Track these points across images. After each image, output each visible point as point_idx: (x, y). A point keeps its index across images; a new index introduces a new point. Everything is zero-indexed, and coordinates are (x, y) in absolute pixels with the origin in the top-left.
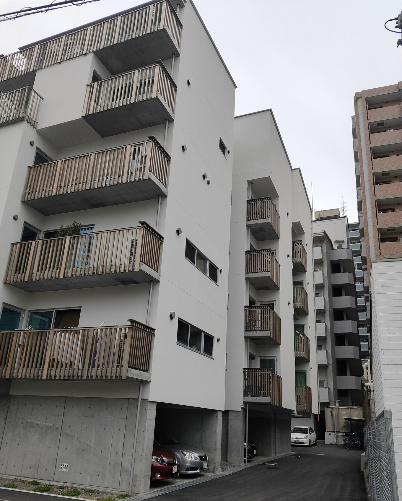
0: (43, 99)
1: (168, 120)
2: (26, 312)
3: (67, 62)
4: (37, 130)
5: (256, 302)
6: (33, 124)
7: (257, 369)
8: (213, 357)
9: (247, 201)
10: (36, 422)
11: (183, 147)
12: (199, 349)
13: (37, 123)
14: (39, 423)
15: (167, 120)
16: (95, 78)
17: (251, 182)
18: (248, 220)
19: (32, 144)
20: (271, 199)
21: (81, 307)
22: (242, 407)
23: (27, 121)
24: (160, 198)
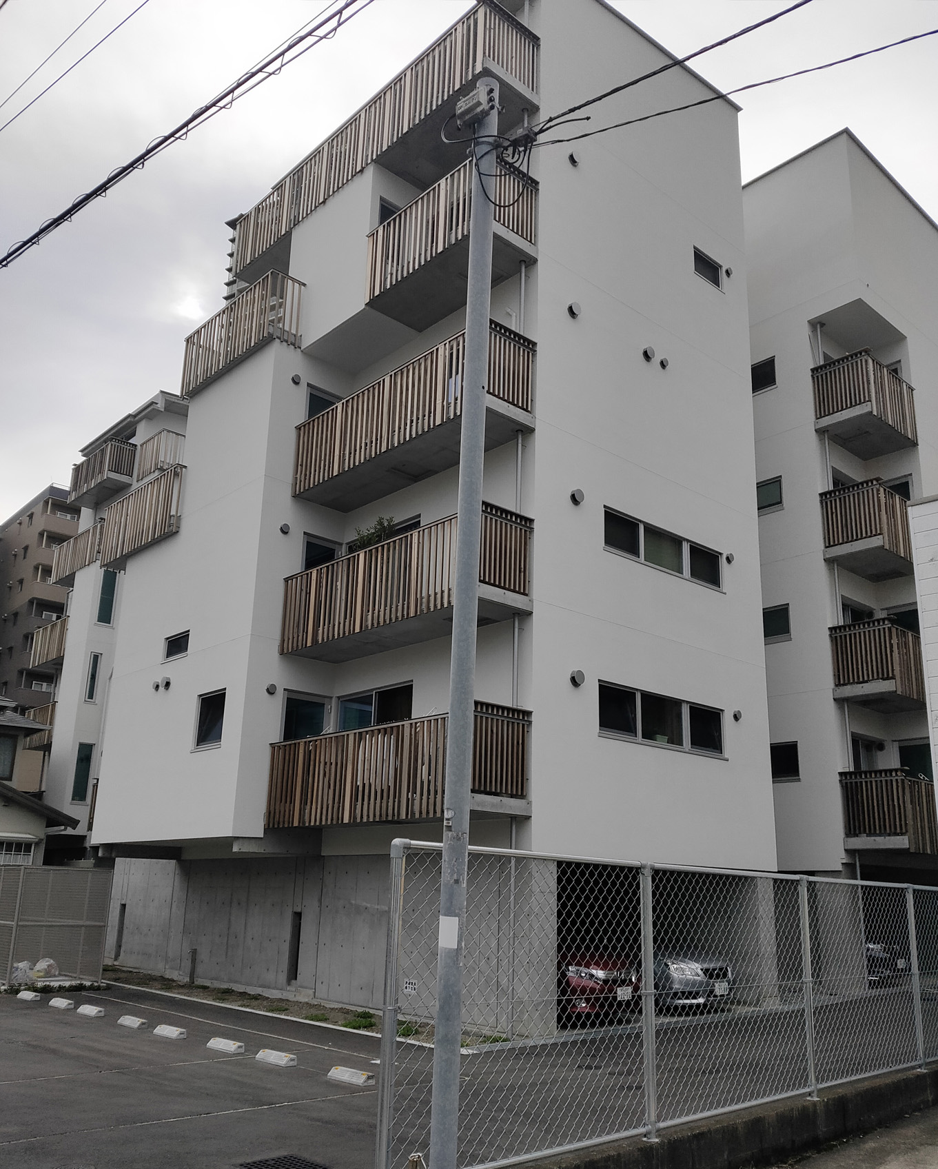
0: (304, 285)
1: (525, 262)
2: (334, 701)
3: (335, 197)
4: (302, 351)
5: (874, 611)
6: (293, 342)
7: (891, 771)
8: (726, 754)
9: (812, 370)
10: (364, 904)
11: (571, 310)
12: (676, 740)
13: (301, 336)
14: (369, 905)
15: (523, 263)
16: (387, 212)
17: (820, 323)
18: (818, 416)
19: (296, 381)
20: (869, 355)
21: (412, 681)
22: (844, 861)
23: (279, 338)
24: (520, 436)
